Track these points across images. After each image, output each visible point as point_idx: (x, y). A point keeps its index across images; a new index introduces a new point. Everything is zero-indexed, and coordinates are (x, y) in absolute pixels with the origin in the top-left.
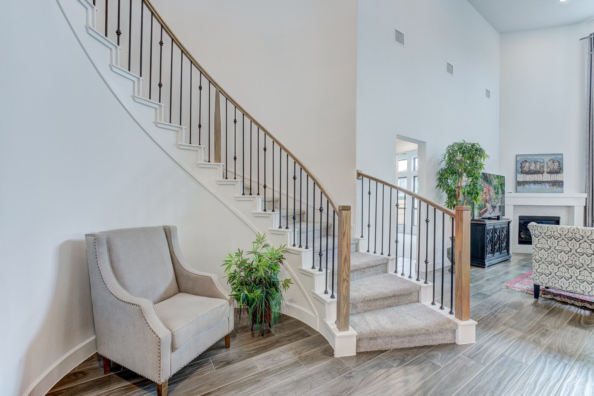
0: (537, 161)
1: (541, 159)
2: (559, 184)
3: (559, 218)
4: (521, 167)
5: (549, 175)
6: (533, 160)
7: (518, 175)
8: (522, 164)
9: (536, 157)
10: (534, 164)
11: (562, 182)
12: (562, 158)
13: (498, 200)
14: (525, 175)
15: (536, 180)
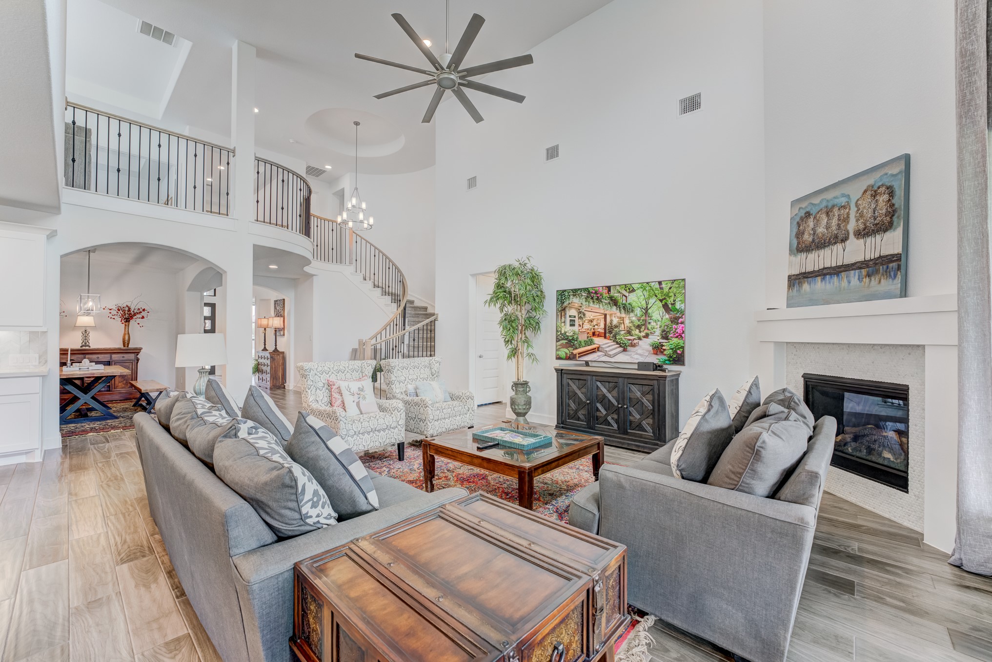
0: (834, 206)
1: (844, 195)
3: (906, 388)
4: (800, 234)
5: (862, 241)
6: (823, 204)
7: (793, 259)
8: (800, 226)
9: (829, 195)
10: (825, 216)
11: (895, 259)
13: (646, 331)
14: (804, 255)
15: (828, 265)
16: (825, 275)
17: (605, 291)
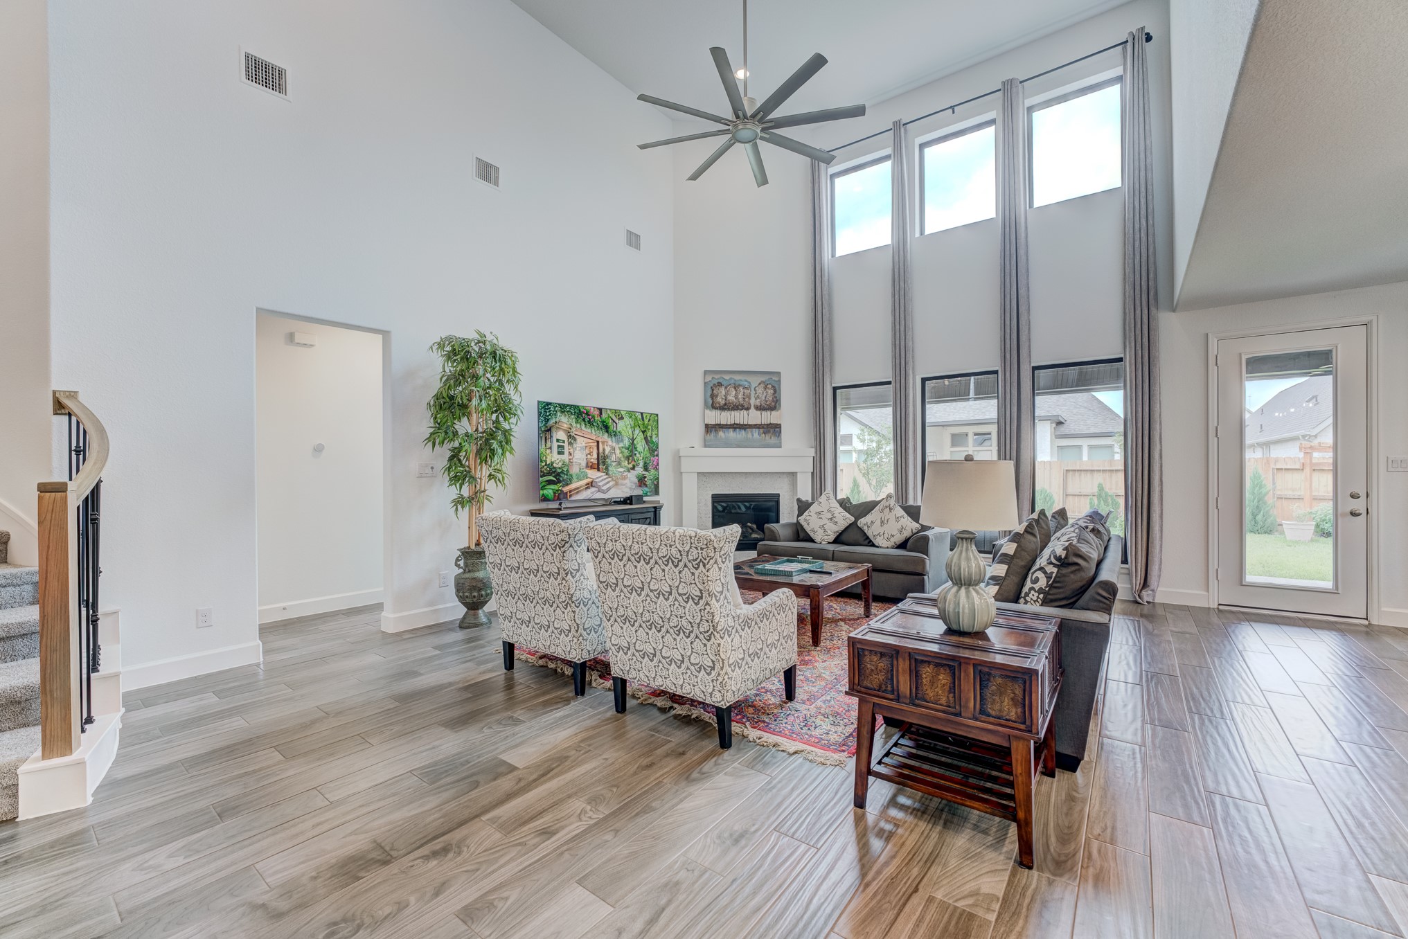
0: (740, 385)
1: (746, 381)
2: (773, 429)
3: (778, 495)
4: (713, 396)
5: (759, 412)
6: (732, 381)
7: (708, 412)
8: (713, 390)
9: (737, 377)
10: (733, 389)
11: (778, 426)
12: (780, 381)
13: (633, 463)
14: (718, 412)
15: (737, 422)
16: (735, 428)
17: (597, 412)
